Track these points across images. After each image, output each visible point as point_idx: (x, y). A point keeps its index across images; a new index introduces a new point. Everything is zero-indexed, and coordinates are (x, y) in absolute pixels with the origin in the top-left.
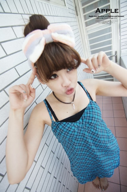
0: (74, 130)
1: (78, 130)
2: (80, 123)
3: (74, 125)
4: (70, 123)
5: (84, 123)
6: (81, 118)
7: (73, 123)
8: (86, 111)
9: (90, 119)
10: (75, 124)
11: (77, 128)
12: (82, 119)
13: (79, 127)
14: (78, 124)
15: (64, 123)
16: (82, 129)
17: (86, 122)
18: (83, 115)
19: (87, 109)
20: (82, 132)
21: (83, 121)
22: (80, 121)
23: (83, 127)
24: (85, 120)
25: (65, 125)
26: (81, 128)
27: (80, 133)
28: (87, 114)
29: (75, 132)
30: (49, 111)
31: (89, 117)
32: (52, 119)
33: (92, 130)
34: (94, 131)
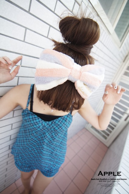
0: (40, 126)
1: (43, 128)
2: (48, 124)
3: (42, 122)
4: (40, 119)
5: (51, 126)
6: (52, 121)
7: (43, 121)
8: (60, 118)
9: (58, 127)
10: (44, 123)
11: (43, 126)
12: (52, 123)
13: (45, 127)
14: (46, 124)
15: (36, 116)
16: (46, 130)
17: (53, 127)
18: (55, 120)
19: (62, 118)
20: (44, 131)
21: (51, 124)
22: (49, 123)
23: (48, 129)
24: (53, 125)
25: (35, 118)
26: (46, 128)
27: (42, 131)
28: (59, 122)
29: (39, 128)
30: (29, 99)
31: (59, 125)
32: (27, 106)
33: (53, 134)
34: (54, 136)
